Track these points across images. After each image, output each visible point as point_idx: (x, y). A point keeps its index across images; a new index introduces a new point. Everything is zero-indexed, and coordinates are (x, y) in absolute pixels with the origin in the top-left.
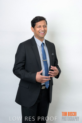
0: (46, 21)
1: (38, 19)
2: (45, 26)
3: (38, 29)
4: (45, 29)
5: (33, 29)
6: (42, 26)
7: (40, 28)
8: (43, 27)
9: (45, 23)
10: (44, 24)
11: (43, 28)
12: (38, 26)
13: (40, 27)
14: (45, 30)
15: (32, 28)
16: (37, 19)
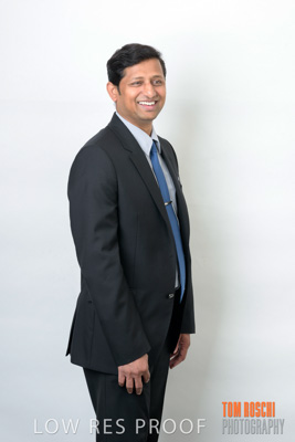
0: (162, 63)
1: (135, 55)
2: (158, 82)
3: (131, 92)
4: (160, 90)
5: (115, 91)
6: (147, 81)
7: (141, 88)
8: (151, 82)
9: (156, 69)
10: (155, 74)
11: (149, 87)
12: (134, 81)
13: (140, 83)
14: (158, 95)
15: (111, 86)
16: (128, 56)
